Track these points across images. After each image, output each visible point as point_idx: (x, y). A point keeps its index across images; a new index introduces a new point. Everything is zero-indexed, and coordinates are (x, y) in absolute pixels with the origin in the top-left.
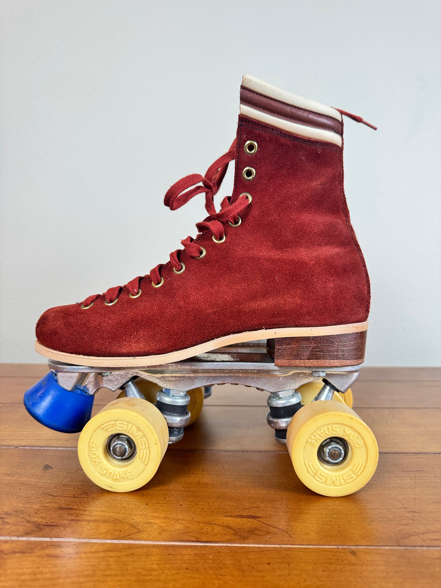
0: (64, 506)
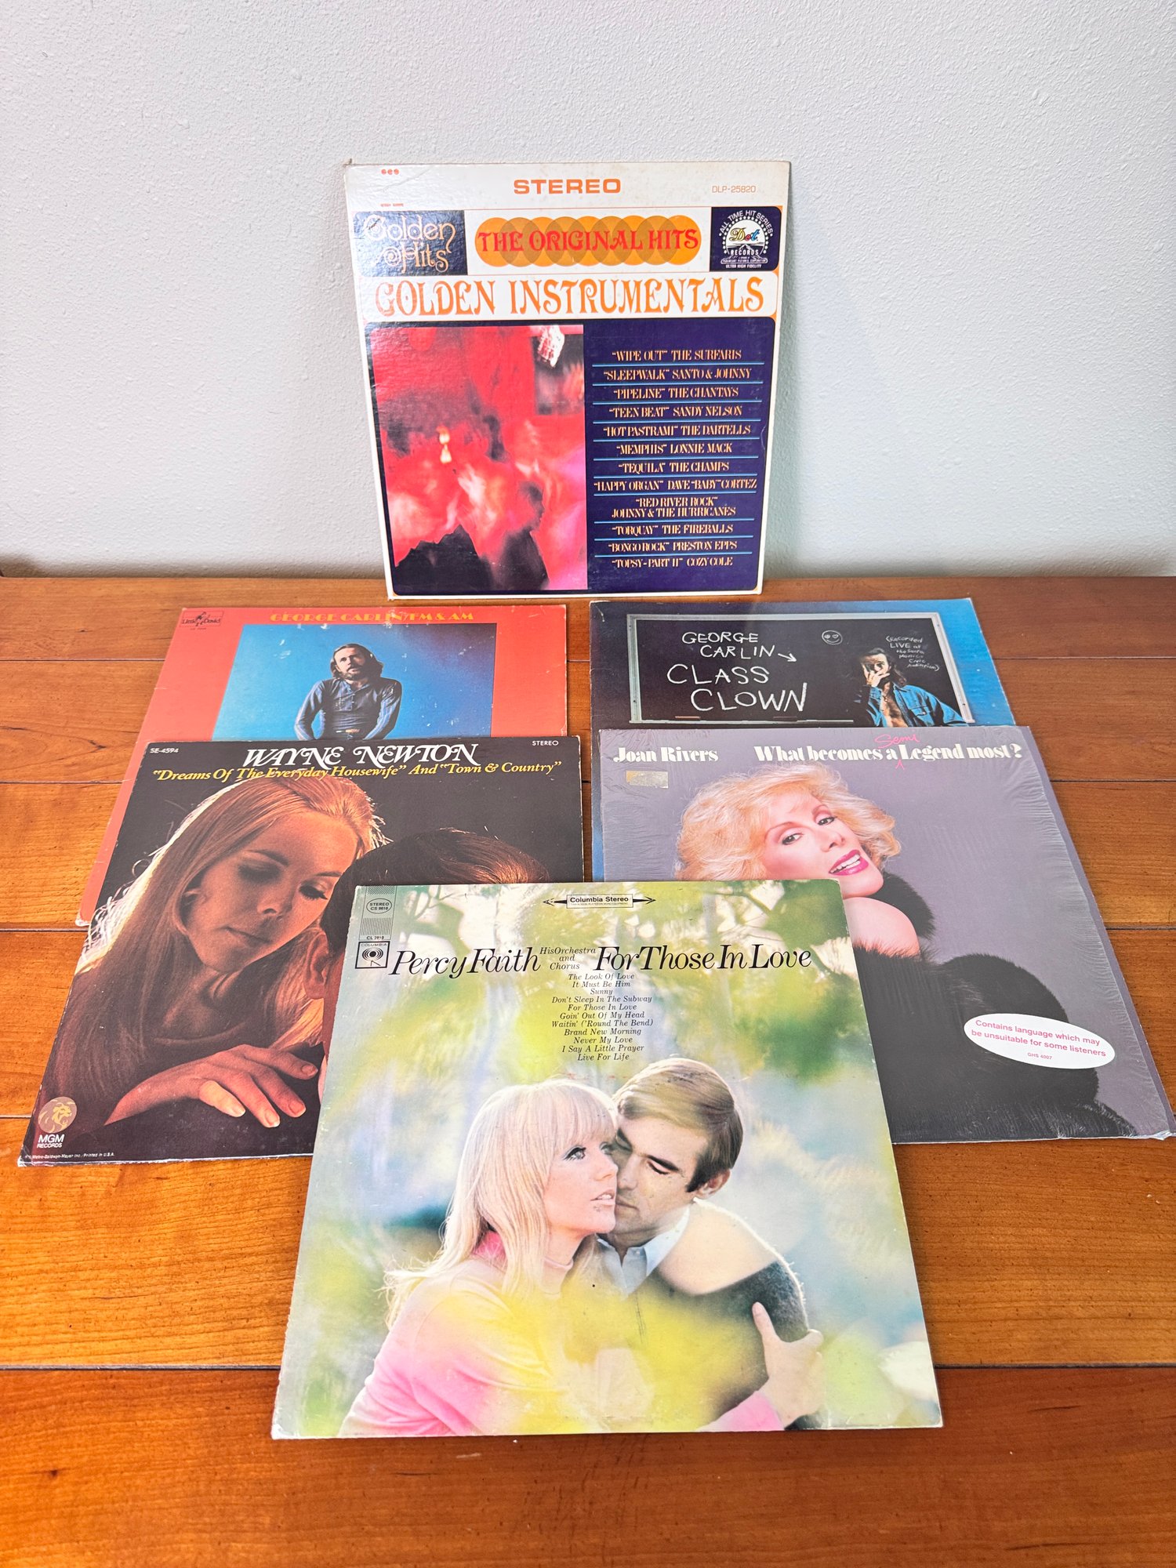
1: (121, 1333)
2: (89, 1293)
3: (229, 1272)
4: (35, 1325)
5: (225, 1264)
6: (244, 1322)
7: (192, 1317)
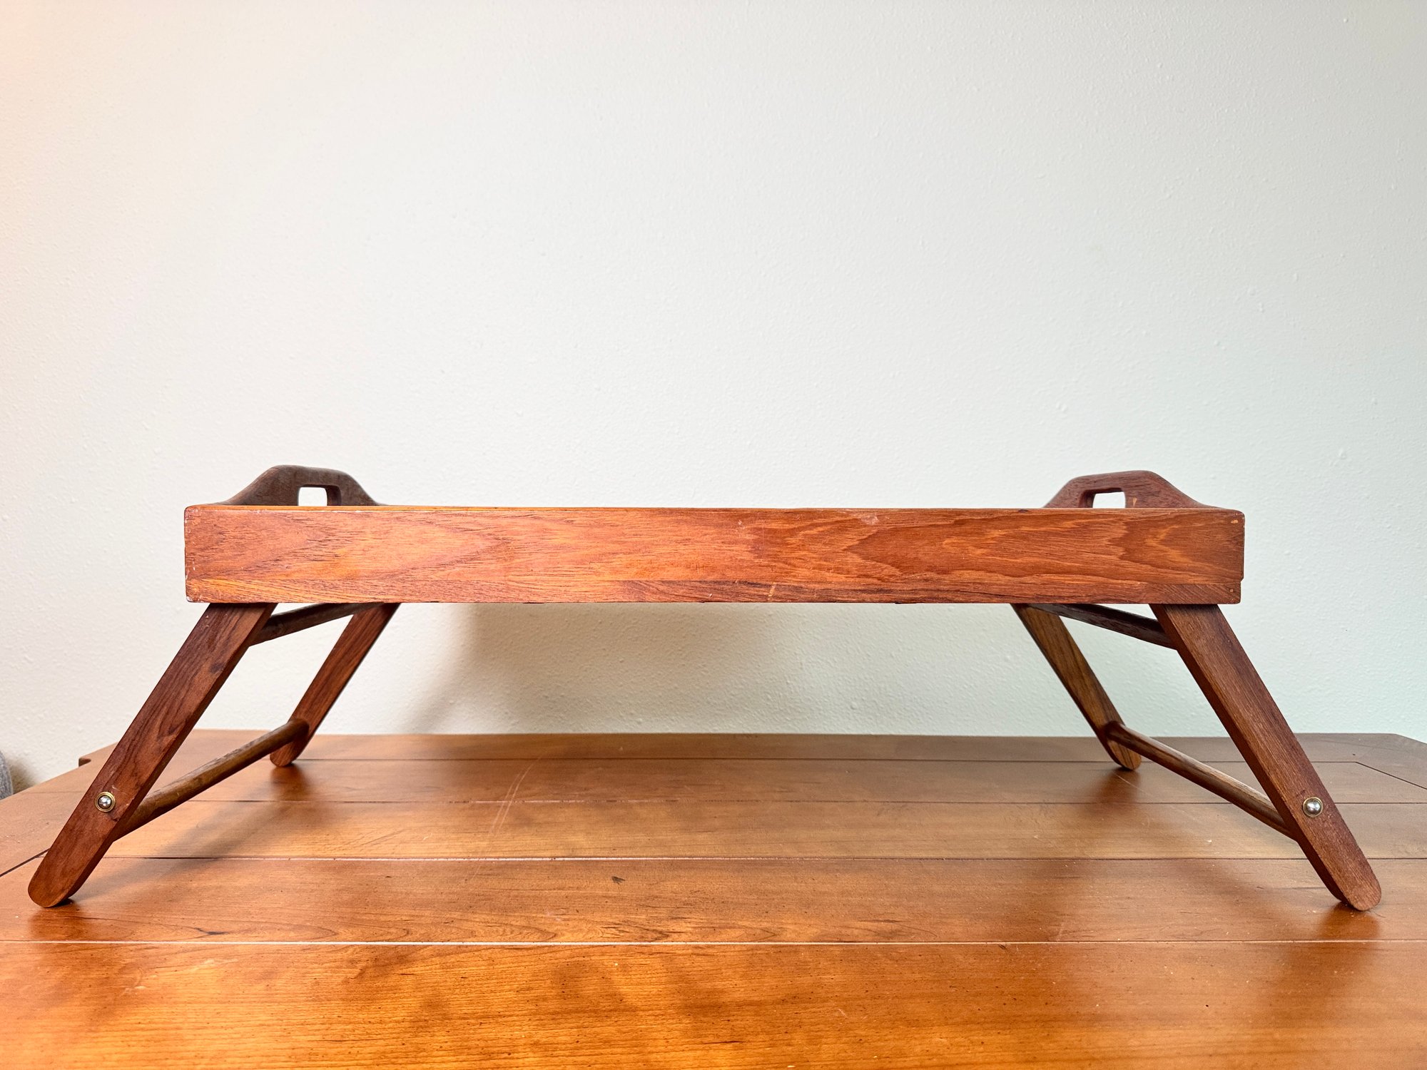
0: (674, 916)
1: (356, 1062)
2: (318, 1038)
3: (483, 1026)
4: (249, 1057)
5: (480, 1021)
6: (506, 1055)
7: (441, 1053)
